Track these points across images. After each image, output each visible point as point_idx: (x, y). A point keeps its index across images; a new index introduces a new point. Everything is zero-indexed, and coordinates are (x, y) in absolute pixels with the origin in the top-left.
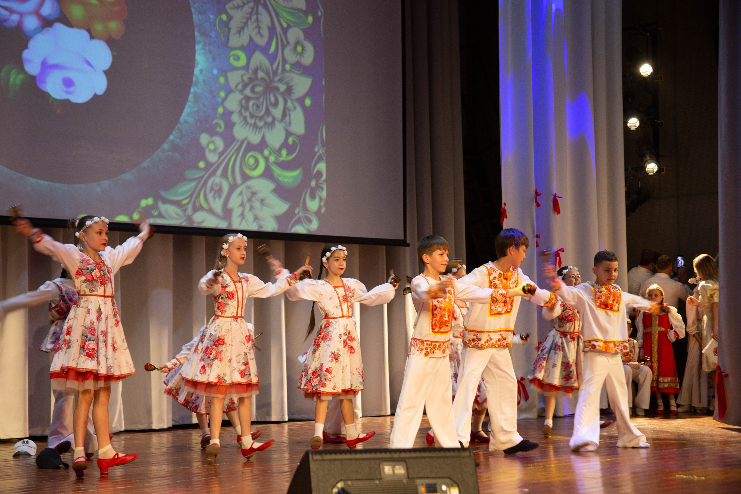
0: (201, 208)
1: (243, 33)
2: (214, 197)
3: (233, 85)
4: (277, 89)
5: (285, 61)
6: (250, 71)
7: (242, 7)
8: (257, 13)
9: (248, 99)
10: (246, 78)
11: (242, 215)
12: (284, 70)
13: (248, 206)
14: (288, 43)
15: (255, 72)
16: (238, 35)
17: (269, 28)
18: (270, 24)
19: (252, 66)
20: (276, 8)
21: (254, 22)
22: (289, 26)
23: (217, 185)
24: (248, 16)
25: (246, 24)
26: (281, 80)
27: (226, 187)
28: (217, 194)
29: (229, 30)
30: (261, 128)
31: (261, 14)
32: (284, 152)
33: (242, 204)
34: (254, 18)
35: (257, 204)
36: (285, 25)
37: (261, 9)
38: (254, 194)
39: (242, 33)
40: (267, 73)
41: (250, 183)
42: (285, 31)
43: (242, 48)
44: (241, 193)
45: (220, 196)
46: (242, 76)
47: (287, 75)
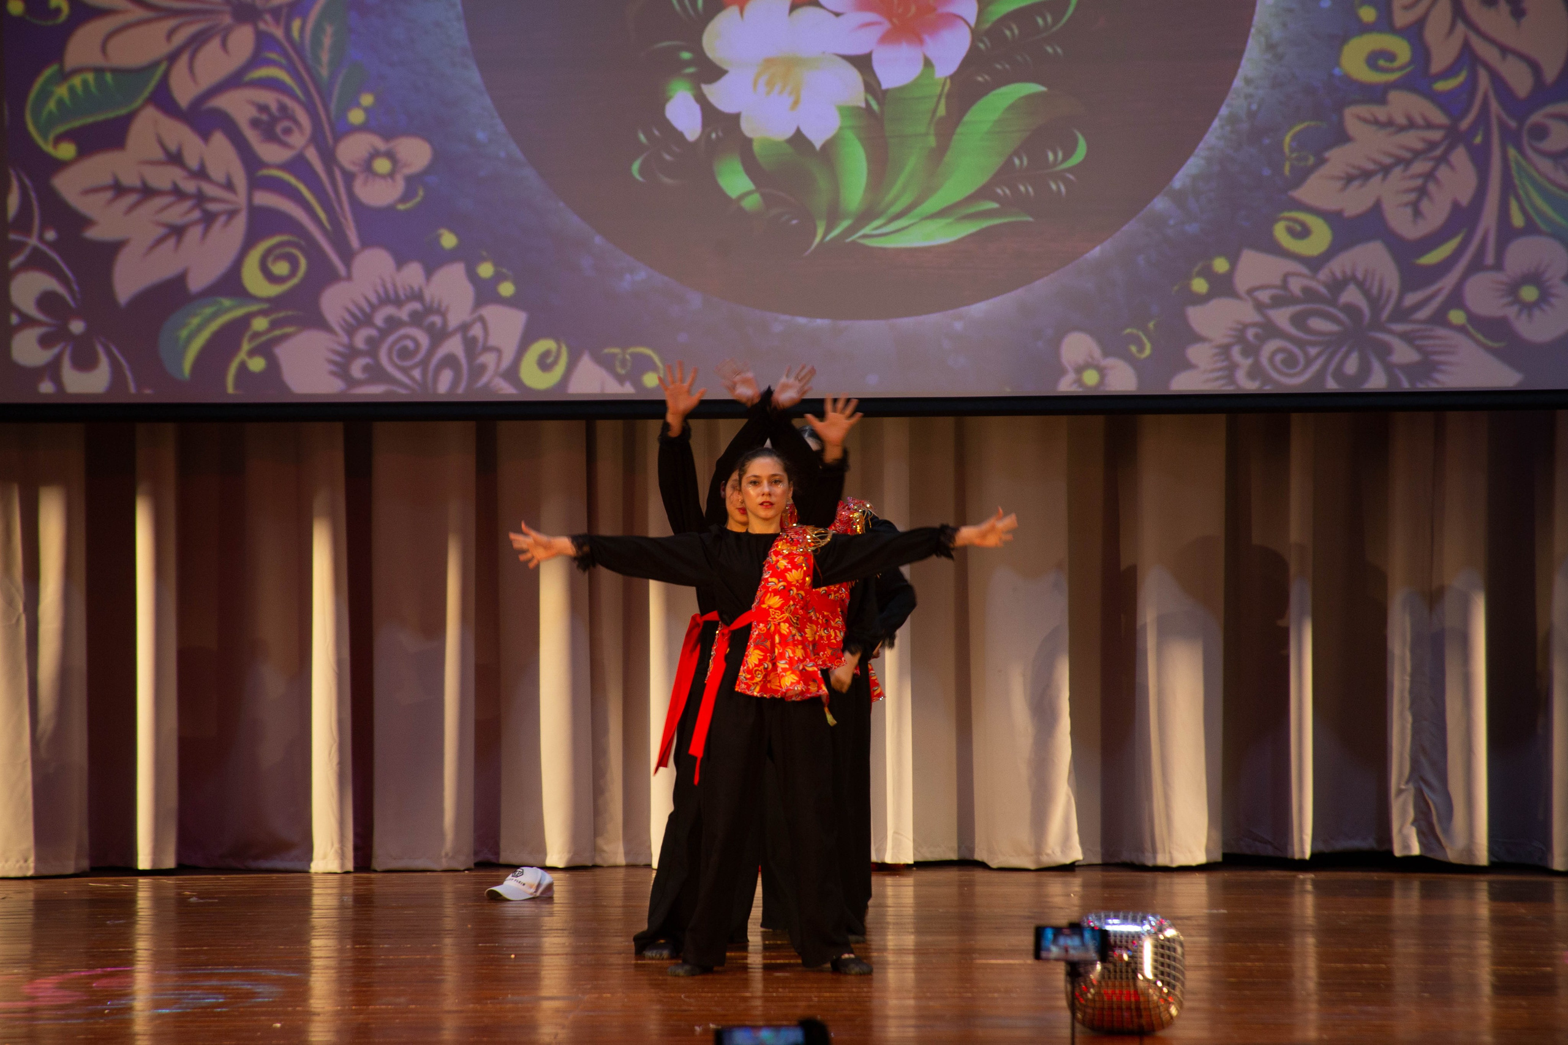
1: (1361, 186)
3: (1242, 283)
4: (1384, 351)
5: (1456, 299)
6: (1323, 275)
7: (1402, 129)
8: (1443, 159)
9: (1270, 330)
10: (1296, 286)
12: (1440, 318)
14: (1499, 266)
15: (1337, 285)
16: (1339, 184)
17: (1456, 206)
18: (1465, 200)
19: (1339, 265)
20: (1514, 172)
21: (1413, 177)
22: (1531, 228)
24: (1408, 155)
25: (1386, 170)
26: (1408, 338)
29: (1321, 161)
31: (1452, 167)
34: (1421, 167)
36: (1518, 220)
37: (1460, 156)
39: (1356, 183)
40: (1375, 303)
42: (1507, 233)
43: (1333, 218)
46: (1286, 277)
47: (1441, 332)
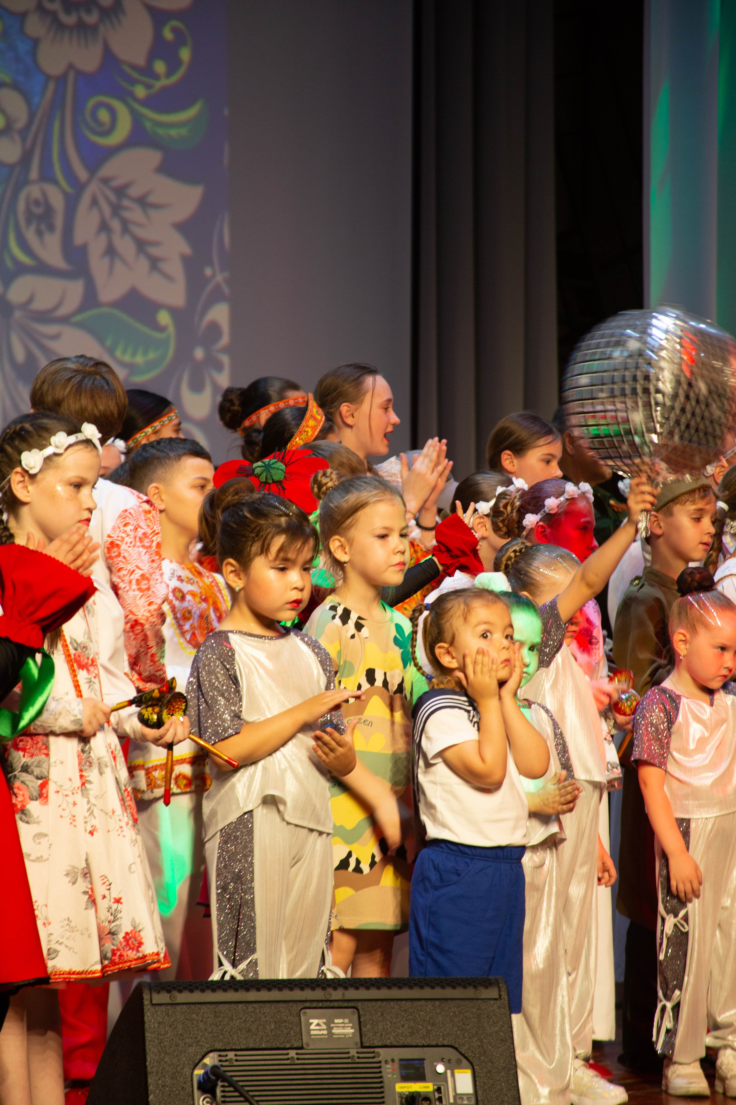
0: (21, 270)
2: (40, 233)
11: (111, 251)
13: (115, 224)
23: (37, 203)
27: (57, 201)
28: (43, 227)
30: (94, 29)
32: (160, 67)
33: (104, 227)
35: (135, 214)
38: (120, 191)
41: (107, 170)
44: (94, 202)
45: (51, 228)
